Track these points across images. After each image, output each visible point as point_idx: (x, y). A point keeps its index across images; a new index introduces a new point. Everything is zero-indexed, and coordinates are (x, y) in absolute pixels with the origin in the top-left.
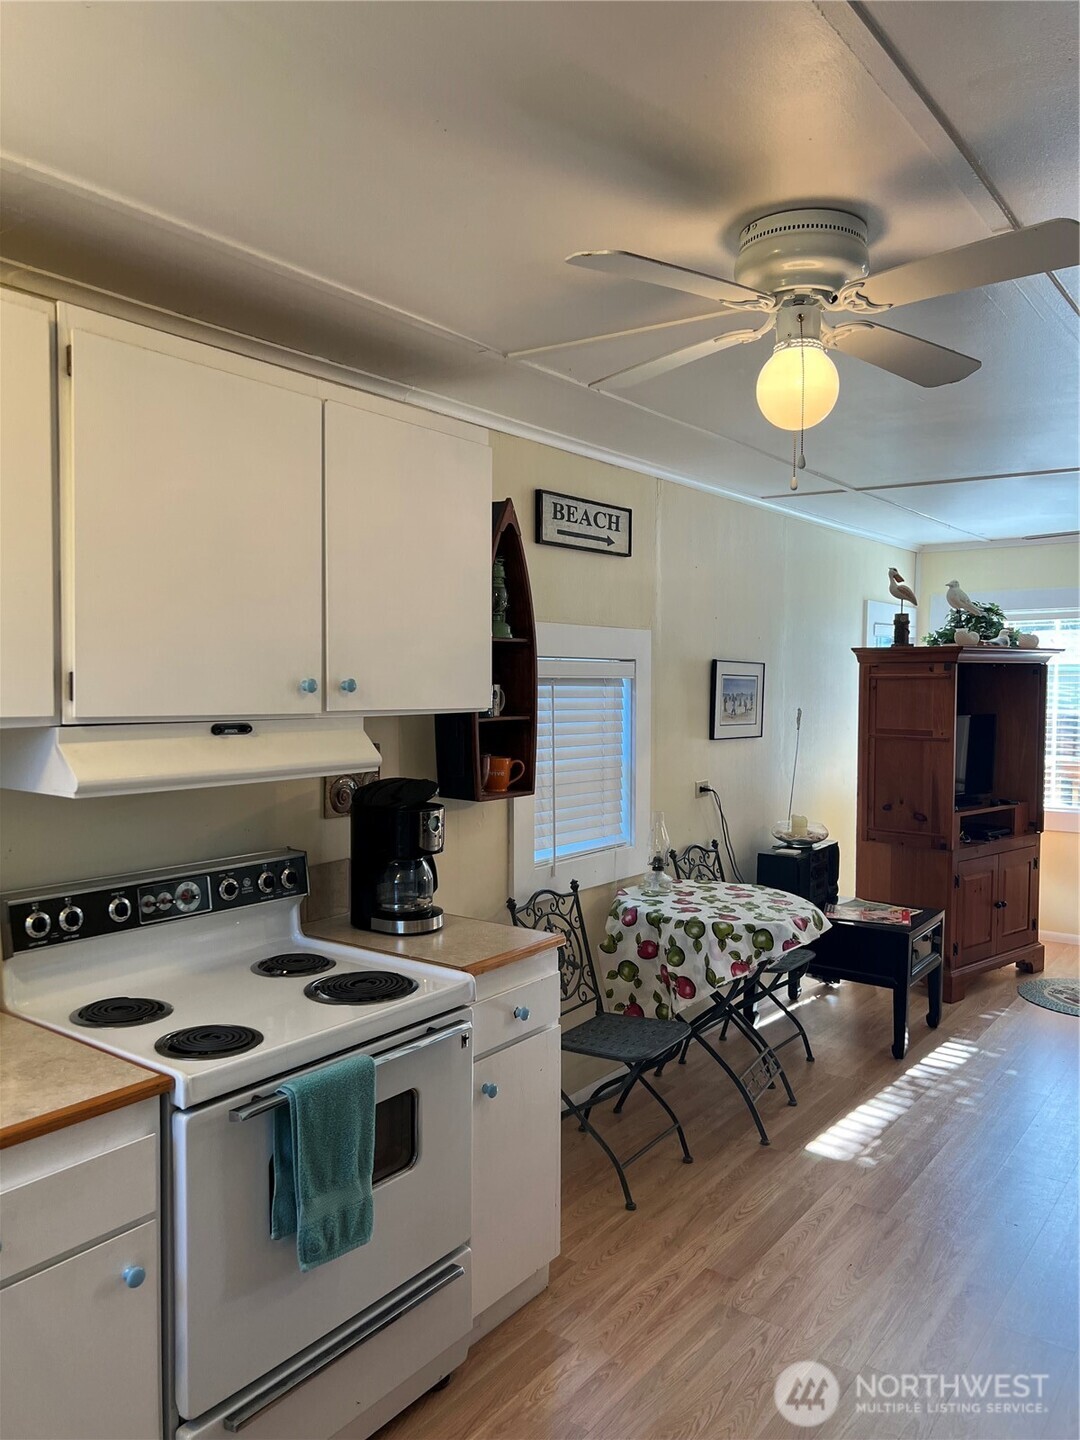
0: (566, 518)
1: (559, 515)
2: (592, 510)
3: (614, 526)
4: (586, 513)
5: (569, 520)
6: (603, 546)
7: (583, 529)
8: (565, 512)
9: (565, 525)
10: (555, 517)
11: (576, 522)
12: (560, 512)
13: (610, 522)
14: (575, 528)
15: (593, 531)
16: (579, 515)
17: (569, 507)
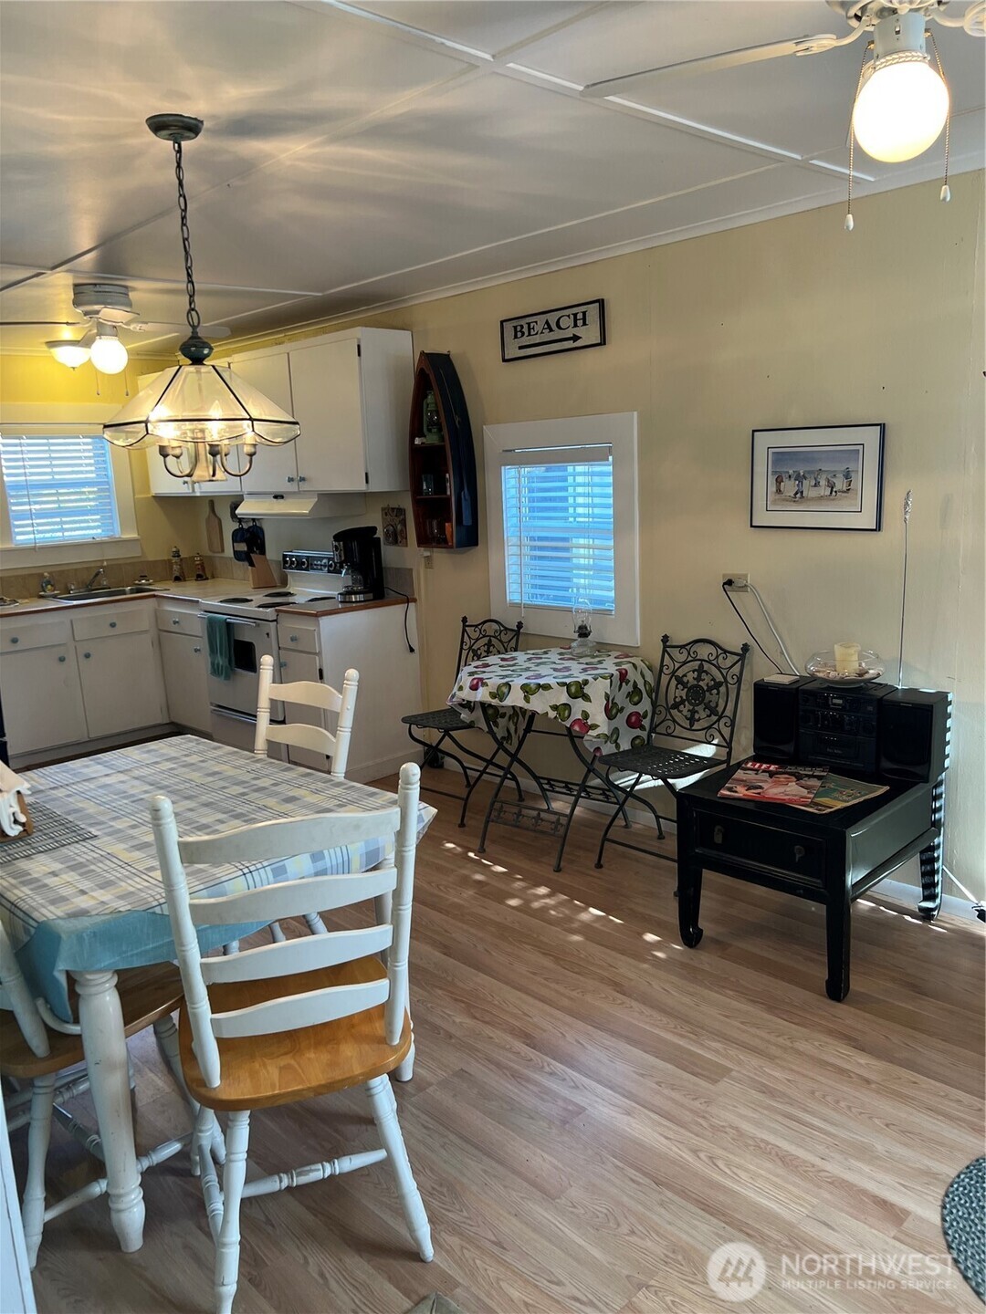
0: (526, 334)
1: (519, 334)
2: (552, 318)
3: (580, 323)
4: (547, 322)
5: (529, 335)
6: (570, 344)
7: (548, 336)
8: (525, 330)
9: (526, 340)
10: (516, 337)
11: (537, 334)
12: (520, 331)
13: (575, 320)
14: (537, 339)
15: (557, 334)
16: (538, 328)
17: (529, 324)
